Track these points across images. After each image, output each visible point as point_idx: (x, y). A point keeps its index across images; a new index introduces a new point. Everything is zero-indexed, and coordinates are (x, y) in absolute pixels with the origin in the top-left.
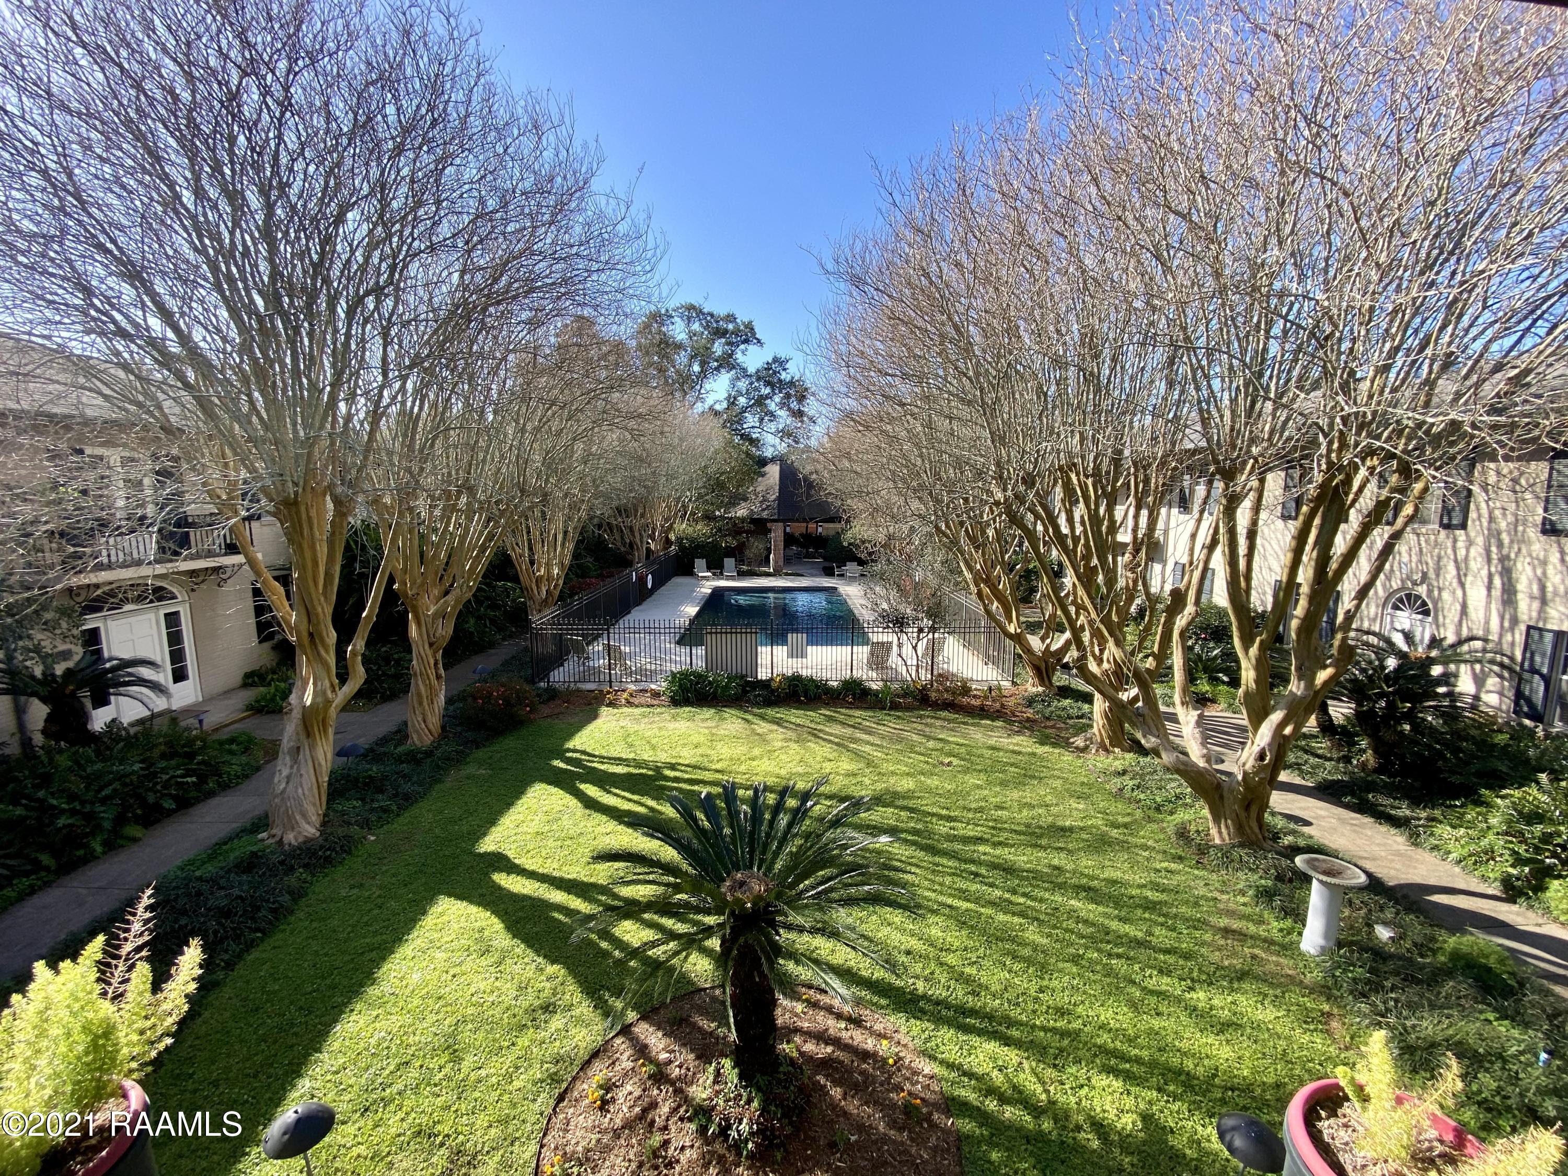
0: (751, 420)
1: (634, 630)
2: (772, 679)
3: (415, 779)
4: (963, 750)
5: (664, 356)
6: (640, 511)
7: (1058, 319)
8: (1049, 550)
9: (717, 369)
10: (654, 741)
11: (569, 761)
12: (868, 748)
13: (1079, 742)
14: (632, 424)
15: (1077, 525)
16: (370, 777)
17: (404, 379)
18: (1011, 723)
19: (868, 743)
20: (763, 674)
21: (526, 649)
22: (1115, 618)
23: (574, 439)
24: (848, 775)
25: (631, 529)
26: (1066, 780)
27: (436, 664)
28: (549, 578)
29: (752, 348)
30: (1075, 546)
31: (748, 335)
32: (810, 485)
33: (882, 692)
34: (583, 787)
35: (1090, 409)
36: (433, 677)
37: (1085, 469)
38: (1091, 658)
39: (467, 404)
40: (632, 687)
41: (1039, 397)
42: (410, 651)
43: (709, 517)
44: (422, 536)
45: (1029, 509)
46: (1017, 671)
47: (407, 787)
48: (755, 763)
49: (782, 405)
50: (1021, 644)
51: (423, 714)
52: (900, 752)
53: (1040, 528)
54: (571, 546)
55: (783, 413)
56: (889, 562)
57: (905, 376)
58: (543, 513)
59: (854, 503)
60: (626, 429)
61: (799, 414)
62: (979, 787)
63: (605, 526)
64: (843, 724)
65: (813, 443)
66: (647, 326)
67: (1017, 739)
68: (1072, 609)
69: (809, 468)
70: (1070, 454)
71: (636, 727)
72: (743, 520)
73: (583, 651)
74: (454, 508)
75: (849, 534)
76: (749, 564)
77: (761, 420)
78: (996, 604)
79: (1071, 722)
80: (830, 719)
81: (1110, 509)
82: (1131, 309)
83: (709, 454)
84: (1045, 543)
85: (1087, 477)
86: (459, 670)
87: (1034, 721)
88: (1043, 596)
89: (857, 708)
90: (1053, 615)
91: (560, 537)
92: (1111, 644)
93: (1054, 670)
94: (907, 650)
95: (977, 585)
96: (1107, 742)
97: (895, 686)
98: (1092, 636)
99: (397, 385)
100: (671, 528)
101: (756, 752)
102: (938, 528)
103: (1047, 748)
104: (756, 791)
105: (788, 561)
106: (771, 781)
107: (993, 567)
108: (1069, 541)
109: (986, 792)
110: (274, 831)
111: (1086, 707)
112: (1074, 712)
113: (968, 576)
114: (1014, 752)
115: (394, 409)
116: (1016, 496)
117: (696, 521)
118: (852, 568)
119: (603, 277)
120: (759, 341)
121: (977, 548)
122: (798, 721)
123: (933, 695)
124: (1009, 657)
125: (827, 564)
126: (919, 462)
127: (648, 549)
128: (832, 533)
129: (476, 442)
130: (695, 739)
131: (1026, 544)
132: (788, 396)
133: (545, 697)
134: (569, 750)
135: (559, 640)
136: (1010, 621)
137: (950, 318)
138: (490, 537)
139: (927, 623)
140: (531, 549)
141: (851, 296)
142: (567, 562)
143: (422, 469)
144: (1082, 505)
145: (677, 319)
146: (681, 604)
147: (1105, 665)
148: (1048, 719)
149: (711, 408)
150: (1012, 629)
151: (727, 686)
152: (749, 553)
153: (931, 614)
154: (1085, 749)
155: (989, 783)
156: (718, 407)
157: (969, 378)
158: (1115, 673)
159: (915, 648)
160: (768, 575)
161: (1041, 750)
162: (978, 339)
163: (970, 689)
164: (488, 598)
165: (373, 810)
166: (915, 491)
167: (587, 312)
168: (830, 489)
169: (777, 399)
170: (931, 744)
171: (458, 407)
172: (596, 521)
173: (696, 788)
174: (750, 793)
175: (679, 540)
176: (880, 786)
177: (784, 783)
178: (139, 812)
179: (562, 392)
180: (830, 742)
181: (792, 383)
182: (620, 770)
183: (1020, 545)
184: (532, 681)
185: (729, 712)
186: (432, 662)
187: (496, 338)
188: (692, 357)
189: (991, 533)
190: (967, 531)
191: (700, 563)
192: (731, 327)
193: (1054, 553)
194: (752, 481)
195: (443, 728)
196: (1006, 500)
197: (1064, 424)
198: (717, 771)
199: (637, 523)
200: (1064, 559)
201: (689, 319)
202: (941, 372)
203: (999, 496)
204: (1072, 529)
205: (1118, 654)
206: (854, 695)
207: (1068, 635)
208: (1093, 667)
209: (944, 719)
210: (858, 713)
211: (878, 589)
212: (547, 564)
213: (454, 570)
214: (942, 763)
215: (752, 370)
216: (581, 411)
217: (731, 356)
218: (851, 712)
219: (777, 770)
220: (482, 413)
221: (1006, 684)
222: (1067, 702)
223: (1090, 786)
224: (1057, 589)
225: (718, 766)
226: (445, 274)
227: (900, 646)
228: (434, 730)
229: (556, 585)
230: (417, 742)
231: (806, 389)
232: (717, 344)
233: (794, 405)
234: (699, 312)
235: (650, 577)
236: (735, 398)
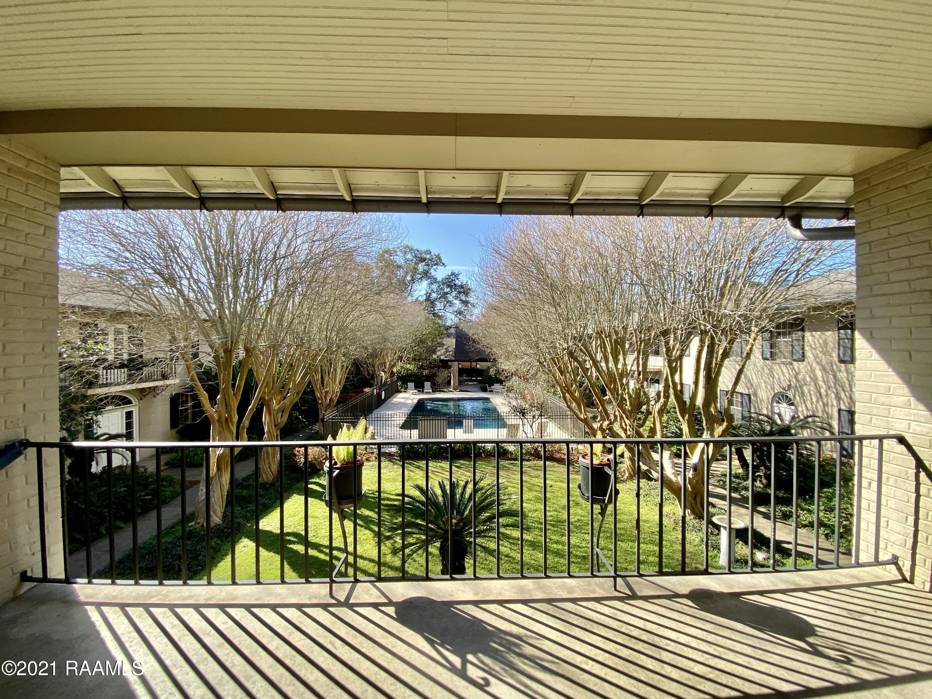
0: (439, 306)
1: (380, 418)
5: (391, 272)
6: (378, 356)
9: (421, 279)
16: (243, 496)
28: (332, 392)
29: (440, 268)
31: (438, 261)
33: (514, 450)
43: (416, 359)
49: (456, 298)
50: (587, 424)
51: (269, 464)
54: (345, 374)
55: (457, 302)
59: (497, 350)
61: (465, 303)
65: (473, 318)
66: (382, 256)
69: (472, 332)
72: (436, 360)
76: (439, 385)
77: (445, 306)
78: (573, 403)
83: (417, 324)
94: (527, 428)
95: (563, 393)
96: (632, 474)
100: (394, 365)
105: (461, 383)
107: (572, 385)
110: (198, 521)
118: (496, 386)
120: (443, 264)
124: (582, 433)
125: (483, 385)
128: (485, 368)
132: (459, 293)
136: (581, 412)
139: (537, 413)
145: (399, 253)
146: (401, 407)
149: (417, 300)
150: (582, 416)
152: (439, 379)
156: (421, 299)
159: (531, 427)
160: (450, 391)
163: (561, 450)
165: (247, 511)
168: (484, 343)
169: (453, 294)
175: (399, 372)
178: (123, 513)
181: (462, 287)
185: (432, 463)
186: (276, 435)
188: (407, 272)
191: (411, 385)
192: (428, 256)
199: (376, 363)
201: (405, 252)
211: (510, 395)
215: (439, 279)
217: (427, 272)
227: (523, 425)
228: (274, 473)
229: (336, 396)
230: (265, 479)
231: (469, 289)
232: (420, 265)
233: (463, 298)
234: (411, 250)
235: (383, 392)
236: (430, 294)
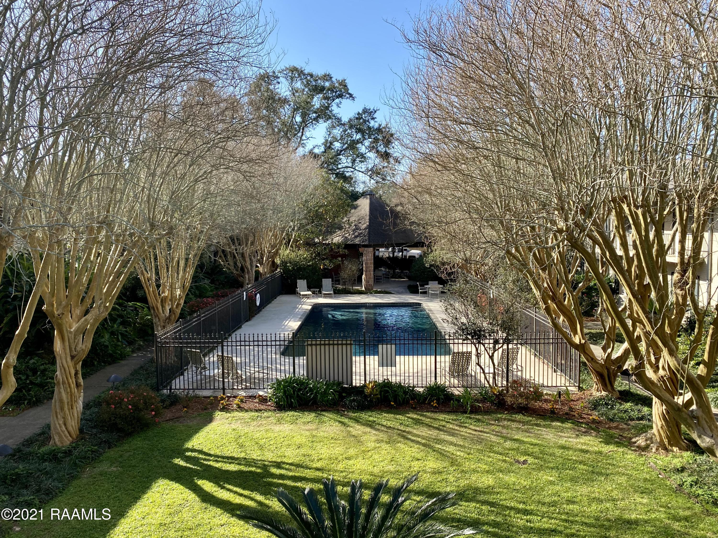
0: (345, 161)
1: (244, 343)
2: (365, 386)
3: (55, 476)
4: (536, 449)
5: (271, 109)
6: (251, 239)
7: (607, 75)
8: (607, 270)
9: (316, 119)
10: (262, 442)
11: (188, 459)
12: (451, 449)
13: (641, 441)
14: (245, 167)
15: (631, 248)
16: (17, 474)
17: (56, 135)
18: (578, 424)
19: (451, 443)
20: (357, 381)
21: (152, 361)
22: (667, 330)
23: (196, 181)
24: (434, 473)
25: (243, 255)
26: (630, 477)
27: (76, 374)
28: (173, 298)
29: (346, 102)
30: (630, 267)
31: (342, 91)
32: (396, 215)
33: (464, 397)
34: (200, 482)
35: (637, 148)
36: (73, 386)
37: (635, 201)
38: (648, 366)
39: (108, 154)
40: (243, 393)
41: (592, 141)
42: (53, 362)
43: (309, 244)
44: (67, 264)
45: (588, 235)
46: (583, 377)
47: (48, 483)
48: (351, 462)
49: (371, 148)
50: (585, 353)
51: (64, 418)
52: (480, 451)
53: (598, 250)
54: (190, 272)
55: (371, 155)
56: (467, 282)
57: (476, 124)
58: (169, 243)
59: (434, 231)
60: (239, 171)
61: (386, 156)
62: (552, 483)
63: (220, 253)
64: (429, 426)
65: (398, 180)
66: (258, 86)
67: (585, 439)
68: (629, 322)
69: (395, 201)
70: (622, 189)
71: (246, 430)
72: (338, 245)
73: (201, 362)
74: (95, 241)
75: (430, 257)
76: (344, 284)
77: (354, 161)
78: (562, 318)
79: (632, 423)
80: (417, 422)
81: (659, 235)
82: (669, 67)
83: (309, 191)
84: (603, 264)
85: (637, 207)
86: (96, 378)
87: (599, 422)
88: (603, 310)
89: (442, 412)
90: (613, 327)
91: (182, 263)
92: (665, 353)
93: (615, 376)
94: (485, 359)
95: (545, 303)
96: (666, 441)
97: (475, 392)
98: (648, 346)
99: (51, 140)
100: (276, 253)
101: (352, 452)
102: (508, 252)
103: (611, 447)
104: (353, 487)
105: (377, 280)
106: (365, 478)
107: (559, 285)
108: (624, 262)
109: (558, 488)
111: (645, 409)
112: (634, 414)
113: (536, 292)
114: (582, 451)
115: (48, 159)
116: (577, 224)
117: (298, 247)
118: (433, 286)
119: (223, 49)
120: (351, 95)
121: (544, 270)
122: (389, 424)
123: (509, 400)
124: (575, 365)
125: (412, 283)
126: (491, 196)
127: (257, 272)
128: (416, 256)
129: (115, 185)
130: (298, 440)
131: (586, 265)
132: (376, 140)
133: (167, 403)
134: (188, 450)
135: (180, 353)
136: (575, 333)
137: (513, 77)
138: (124, 264)
139: (501, 335)
140: (157, 274)
141: (429, 59)
142: (188, 285)
143: (70, 209)
144: (633, 230)
145: (282, 80)
146: (285, 318)
147: (661, 372)
148: (612, 420)
149: (311, 152)
150: (577, 340)
151: (325, 393)
152: (344, 274)
153: (505, 327)
154: (646, 448)
155: (561, 479)
156: (316, 151)
157: (532, 126)
158: (670, 379)
159: (491, 357)
160: (360, 293)
161: (606, 449)
162: (538, 93)
163: (541, 394)
164: (121, 316)
166: (487, 221)
167: (208, 76)
168: (414, 219)
169: (367, 143)
170: (508, 444)
171: (100, 156)
172: (213, 248)
173: (299, 484)
174: (348, 489)
175: (284, 263)
176: (463, 483)
177: (377, 480)
179: (187, 141)
180: (418, 443)
181: (379, 130)
182: (233, 467)
183: (582, 265)
184: (157, 388)
185: (328, 416)
186: (73, 372)
187: (133, 100)
188: (295, 110)
189: (555, 255)
190: (534, 254)
191: (302, 284)
192: (327, 84)
193: (612, 272)
194: (346, 213)
195: (81, 430)
196: (568, 228)
197: (615, 162)
198: (318, 469)
199: (247, 250)
200: (620, 278)
201: (292, 78)
202: (508, 120)
203: (561, 224)
204: (626, 250)
205: (672, 362)
206: (438, 400)
207: (626, 345)
208: (650, 373)
209: (519, 422)
210: (442, 416)
211: (457, 305)
212: (171, 286)
213: (93, 293)
214: (518, 462)
215: (345, 119)
216: (202, 157)
217: (327, 108)
218: (436, 416)
219: (371, 469)
220: (120, 162)
221: (573, 389)
222: (628, 405)
223: (652, 482)
224: (615, 304)
225: (319, 465)
226: (92, 49)
227: (478, 355)
228: (73, 432)
229: (178, 304)
230: (58, 443)
231: (392, 135)
232: (315, 99)
233: (382, 149)
234: (301, 73)
235: (258, 296)
236: (331, 143)
